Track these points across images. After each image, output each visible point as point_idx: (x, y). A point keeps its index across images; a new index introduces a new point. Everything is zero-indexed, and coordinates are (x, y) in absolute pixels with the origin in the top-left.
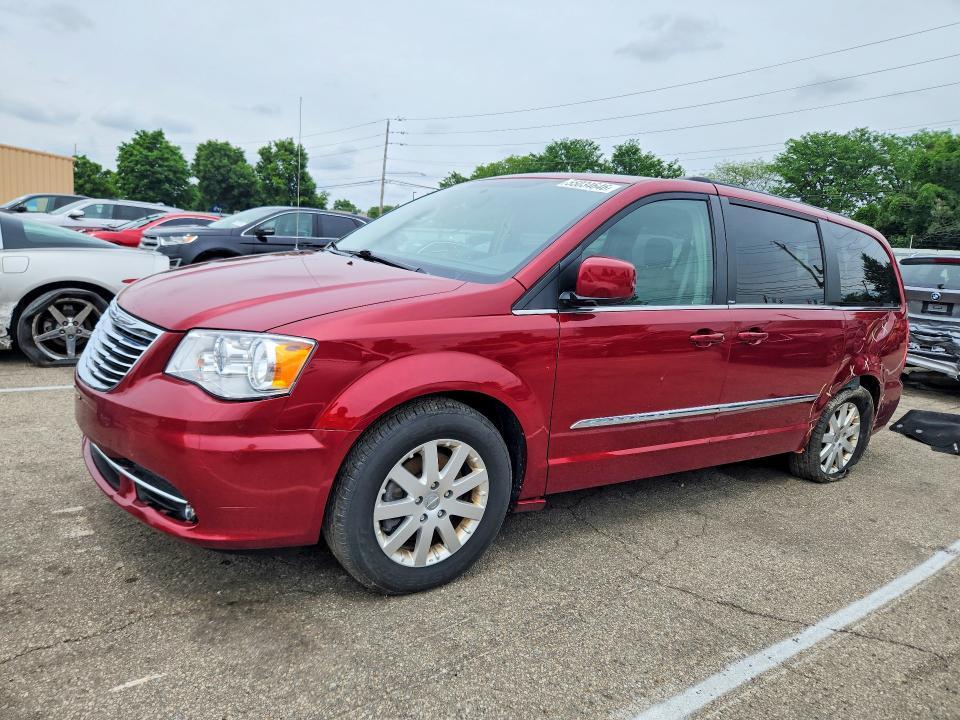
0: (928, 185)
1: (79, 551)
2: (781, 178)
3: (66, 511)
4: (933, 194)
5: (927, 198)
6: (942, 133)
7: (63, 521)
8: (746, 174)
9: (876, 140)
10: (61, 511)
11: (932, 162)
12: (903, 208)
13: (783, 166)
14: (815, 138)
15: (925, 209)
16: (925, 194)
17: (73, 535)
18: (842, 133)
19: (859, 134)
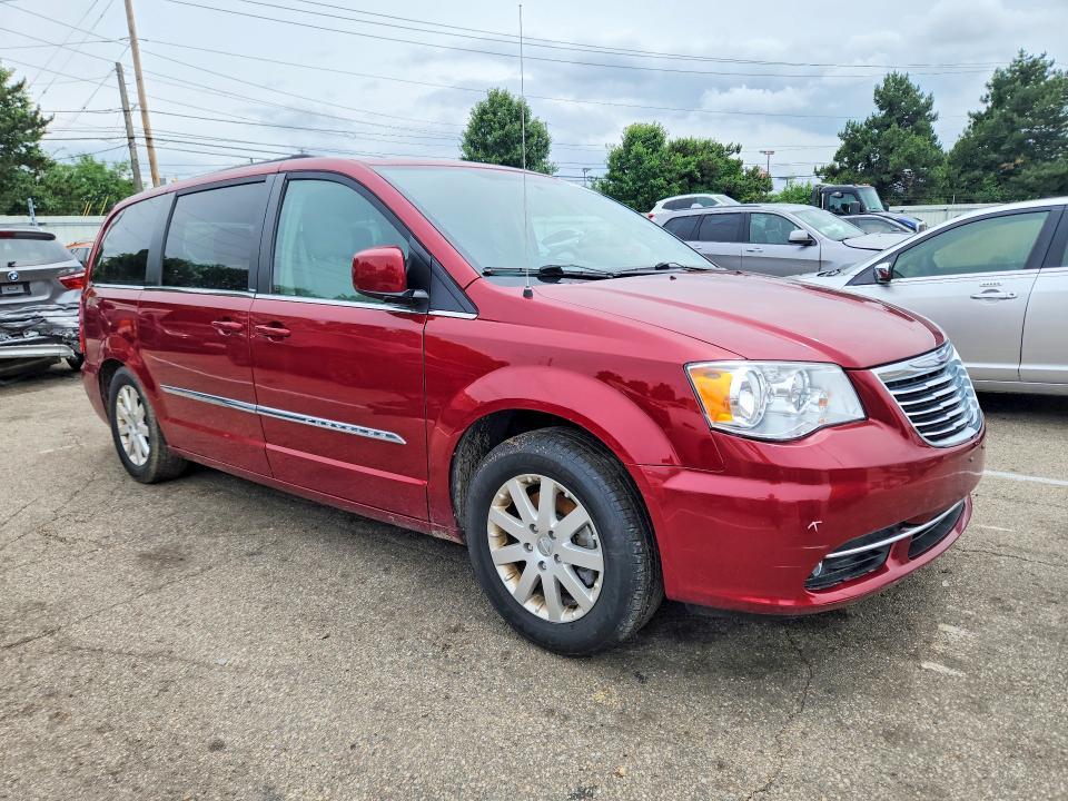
1: (970, 613)
3: (946, 670)
7: (960, 656)
10: (953, 672)
17: (963, 632)
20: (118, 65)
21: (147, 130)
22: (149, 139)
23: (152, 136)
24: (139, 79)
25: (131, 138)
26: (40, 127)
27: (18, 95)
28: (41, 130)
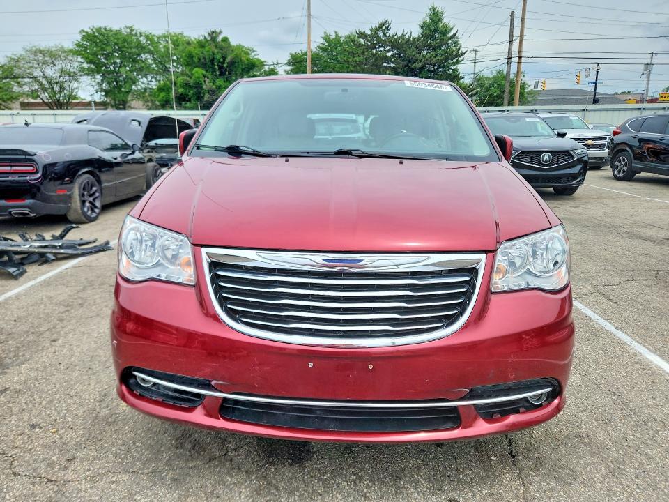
0: (196, 69)
2: (82, 61)
4: (201, 75)
5: (199, 78)
6: (179, 34)
8: (52, 56)
9: (141, 36)
11: (194, 54)
12: (186, 84)
13: (80, 50)
14: (99, 30)
15: (198, 86)
16: (197, 75)
18: (115, 28)
19: (128, 30)
20: (512, 13)
21: (520, 52)
22: (520, 58)
23: (523, 56)
24: (523, 20)
25: (510, 58)
26: (460, 57)
27: (454, 40)
28: (460, 59)
